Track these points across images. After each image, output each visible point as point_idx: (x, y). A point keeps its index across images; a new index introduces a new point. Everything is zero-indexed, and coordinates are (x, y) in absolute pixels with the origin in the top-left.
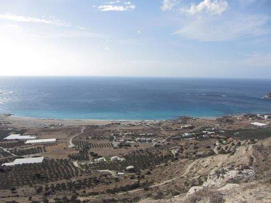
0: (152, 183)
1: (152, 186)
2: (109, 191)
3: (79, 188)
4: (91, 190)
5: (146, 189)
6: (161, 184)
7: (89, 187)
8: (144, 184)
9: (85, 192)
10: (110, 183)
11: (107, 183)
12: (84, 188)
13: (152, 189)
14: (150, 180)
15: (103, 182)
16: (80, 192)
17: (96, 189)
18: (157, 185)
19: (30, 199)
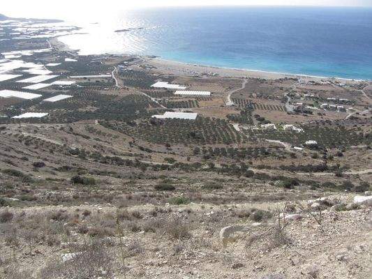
0: (347, 168)
1: (347, 173)
2: (283, 168)
3: (243, 157)
4: (258, 163)
5: (339, 175)
6: (360, 172)
7: (256, 158)
8: (334, 168)
9: (251, 163)
10: (284, 158)
11: (280, 158)
12: (249, 158)
13: (348, 176)
14: (342, 165)
15: (274, 155)
16: (246, 161)
17: (265, 162)
18: (354, 173)
19: (188, 159)
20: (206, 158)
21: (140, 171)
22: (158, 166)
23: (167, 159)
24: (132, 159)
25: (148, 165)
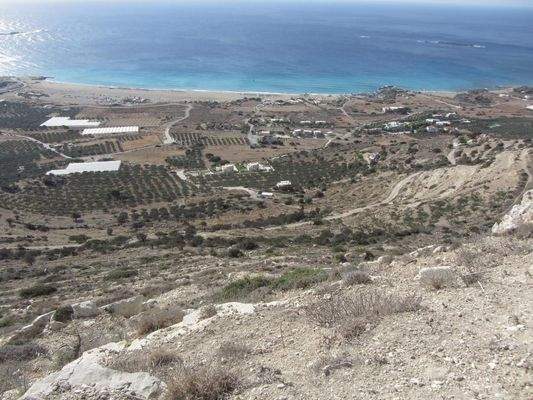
0: (327, 212)
1: (328, 218)
2: (248, 224)
3: (193, 217)
4: (214, 222)
5: (318, 223)
6: (345, 215)
7: (210, 215)
8: (313, 214)
9: (204, 224)
10: (249, 209)
11: (243, 211)
12: (201, 217)
13: (328, 223)
14: (322, 208)
15: (236, 208)
16: (197, 223)
17: (225, 219)
18: (337, 216)
19: (110, 233)
20: (137, 226)
21: (25, 264)
22: (57, 251)
23: (72, 238)
24: (13, 247)
25: (39, 253)
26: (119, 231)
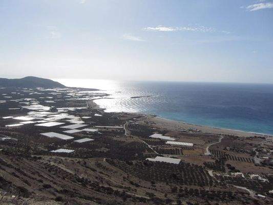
7: (223, 200)
10: (247, 203)
11: (243, 203)
12: (217, 200)
21: (122, 200)
22: (138, 198)
23: (147, 194)
24: (121, 190)
26: (170, 196)
